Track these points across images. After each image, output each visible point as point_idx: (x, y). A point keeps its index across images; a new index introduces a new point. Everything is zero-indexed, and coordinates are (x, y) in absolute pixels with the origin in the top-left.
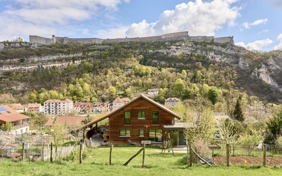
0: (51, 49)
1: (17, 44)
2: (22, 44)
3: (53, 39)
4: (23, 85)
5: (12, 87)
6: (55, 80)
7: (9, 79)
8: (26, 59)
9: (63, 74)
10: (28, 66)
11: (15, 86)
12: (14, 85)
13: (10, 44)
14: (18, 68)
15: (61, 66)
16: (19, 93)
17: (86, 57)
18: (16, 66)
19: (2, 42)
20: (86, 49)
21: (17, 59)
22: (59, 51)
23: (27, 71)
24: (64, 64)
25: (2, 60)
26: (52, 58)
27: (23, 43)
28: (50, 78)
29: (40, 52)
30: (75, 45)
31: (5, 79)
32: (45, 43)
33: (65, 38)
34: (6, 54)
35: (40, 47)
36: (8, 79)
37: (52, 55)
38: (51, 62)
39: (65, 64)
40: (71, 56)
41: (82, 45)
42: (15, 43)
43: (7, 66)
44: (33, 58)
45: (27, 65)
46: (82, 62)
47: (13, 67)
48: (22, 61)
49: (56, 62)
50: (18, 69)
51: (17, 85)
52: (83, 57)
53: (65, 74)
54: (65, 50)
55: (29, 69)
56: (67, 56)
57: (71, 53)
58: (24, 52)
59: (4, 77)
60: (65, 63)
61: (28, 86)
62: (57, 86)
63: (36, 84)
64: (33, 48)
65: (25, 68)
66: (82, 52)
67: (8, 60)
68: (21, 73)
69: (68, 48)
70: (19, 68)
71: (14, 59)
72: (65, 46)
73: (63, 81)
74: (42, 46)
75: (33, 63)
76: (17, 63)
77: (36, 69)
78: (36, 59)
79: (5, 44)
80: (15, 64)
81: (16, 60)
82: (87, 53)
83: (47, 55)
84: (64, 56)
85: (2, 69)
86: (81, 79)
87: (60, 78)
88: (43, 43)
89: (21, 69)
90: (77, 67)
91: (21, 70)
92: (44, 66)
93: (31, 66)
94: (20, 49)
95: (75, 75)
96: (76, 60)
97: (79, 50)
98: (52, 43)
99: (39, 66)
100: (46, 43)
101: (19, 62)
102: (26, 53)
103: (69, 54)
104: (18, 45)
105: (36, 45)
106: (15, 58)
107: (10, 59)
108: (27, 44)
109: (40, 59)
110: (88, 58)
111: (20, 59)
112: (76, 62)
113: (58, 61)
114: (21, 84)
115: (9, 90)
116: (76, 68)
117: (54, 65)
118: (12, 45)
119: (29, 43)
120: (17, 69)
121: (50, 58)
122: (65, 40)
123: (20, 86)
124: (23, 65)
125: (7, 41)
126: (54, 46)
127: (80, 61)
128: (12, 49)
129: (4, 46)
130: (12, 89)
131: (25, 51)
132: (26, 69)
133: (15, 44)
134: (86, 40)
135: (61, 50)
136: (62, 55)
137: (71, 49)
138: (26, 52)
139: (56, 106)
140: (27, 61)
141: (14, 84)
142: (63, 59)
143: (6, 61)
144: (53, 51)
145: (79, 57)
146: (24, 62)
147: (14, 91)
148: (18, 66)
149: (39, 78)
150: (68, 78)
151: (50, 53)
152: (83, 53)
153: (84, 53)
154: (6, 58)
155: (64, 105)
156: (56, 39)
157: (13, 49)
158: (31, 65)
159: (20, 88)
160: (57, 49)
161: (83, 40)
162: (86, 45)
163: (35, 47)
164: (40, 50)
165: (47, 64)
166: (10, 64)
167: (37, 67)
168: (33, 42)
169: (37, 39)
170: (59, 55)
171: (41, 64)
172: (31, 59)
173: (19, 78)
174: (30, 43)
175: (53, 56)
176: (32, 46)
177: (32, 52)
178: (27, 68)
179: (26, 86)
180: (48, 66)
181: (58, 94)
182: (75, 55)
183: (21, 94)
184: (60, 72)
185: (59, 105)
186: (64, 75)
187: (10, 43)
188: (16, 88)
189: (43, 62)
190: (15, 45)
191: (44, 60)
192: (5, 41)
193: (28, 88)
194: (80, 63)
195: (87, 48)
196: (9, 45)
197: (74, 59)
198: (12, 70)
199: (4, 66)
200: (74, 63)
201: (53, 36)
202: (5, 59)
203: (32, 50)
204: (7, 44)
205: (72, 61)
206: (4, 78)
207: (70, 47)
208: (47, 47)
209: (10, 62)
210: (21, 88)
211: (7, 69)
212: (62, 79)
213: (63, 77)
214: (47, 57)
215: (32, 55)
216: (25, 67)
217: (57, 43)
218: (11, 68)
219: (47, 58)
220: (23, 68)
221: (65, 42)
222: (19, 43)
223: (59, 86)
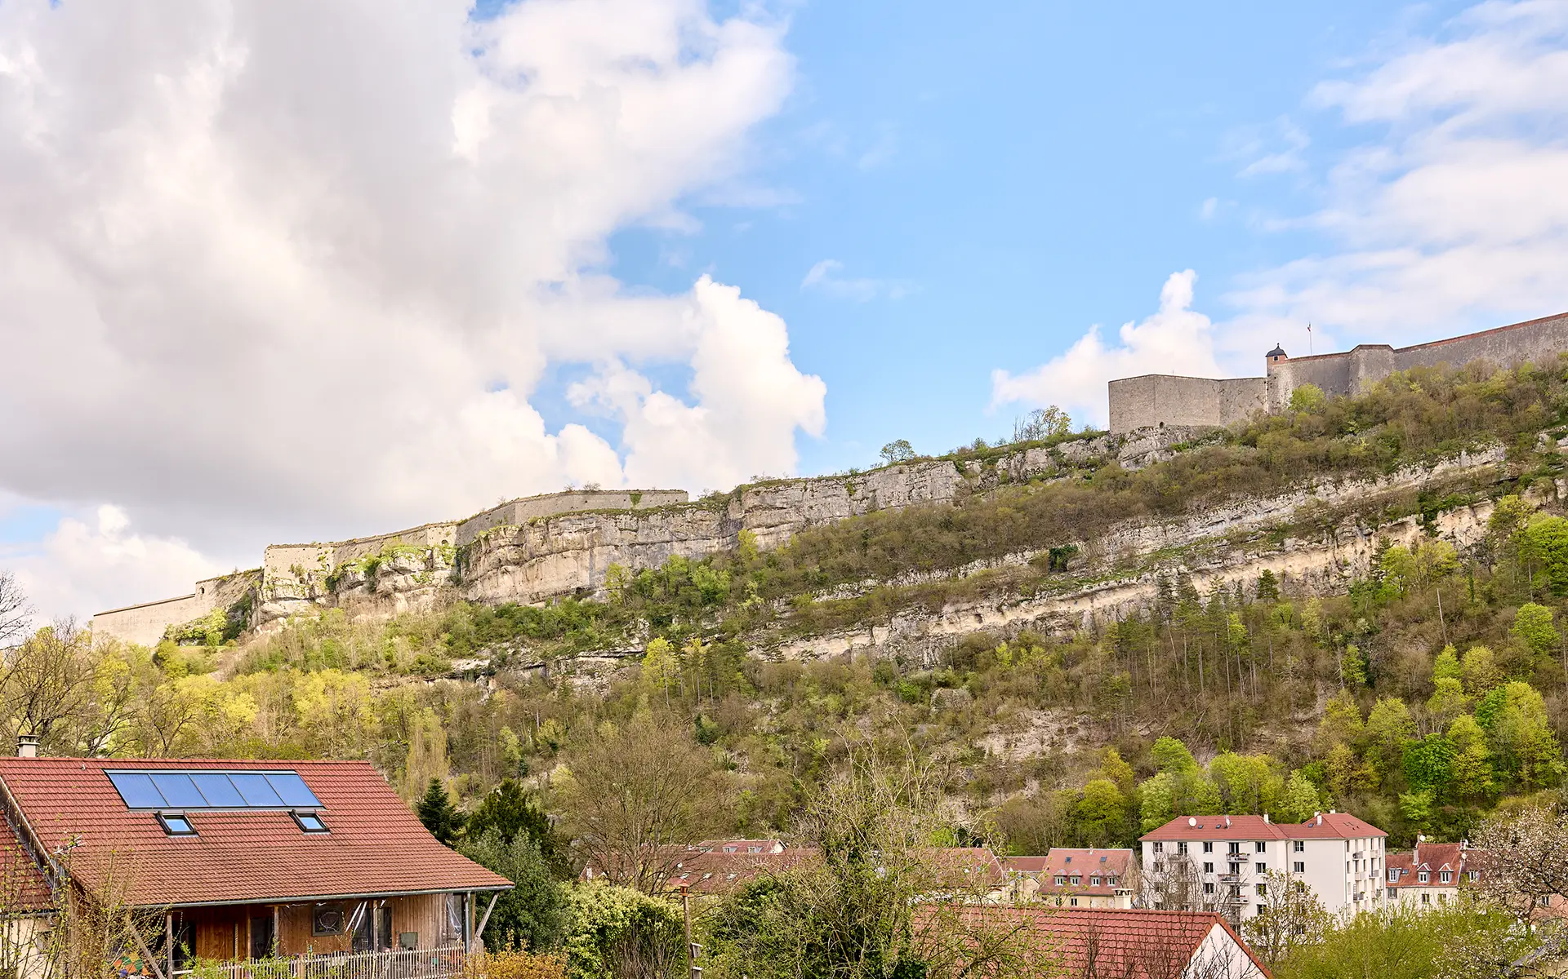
0: (1253, 452)
1: (1030, 454)
2: (1063, 447)
3: (1271, 380)
4: (1054, 727)
5: (979, 743)
6: (1274, 675)
7: (971, 690)
8: (1080, 545)
9: (1335, 627)
10: (1091, 596)
11: (1002, 731)
12: (994, 727)
13: (993, 462)
14: (1029, 613)
15: (1327, 573)
16: (1022, 783)
17: (1541, 474)
18: (1017, 604)
19: (946, 459)
20: (1536, 407)
21: (1028, 555)
22: (1312, 459)
23: (1084, 632)
24: (1348, 553)
25: (941, 568)
26: (1259, 518)
27: (1073, 438)
28: (1234, 665)
29: (1176, 487)
30: (1445, 393)
31: (947, 691)
32: (1215, 422)
33: (1363, 354)
34: (962, 526)
35: (1178, 449)
36: (963, 690)
37: (1256, 493)
38: (1255, 545)
39: (1357, 552)
40: (1410, 479)
41: (1499, 380)
42: (1021, 448)
43: (966, 606)
44: (1127, 536)
45: (1085, 589)
46: (1503, 521)
47: (999, 609)
48: (1057, 562)
49: (1289, 542)
50: (1031, 618)
51: (1013, 727)
52: (1507, 475)
53: (1348, 626)
54: (1362, 443)
55: (1099, 615)
56: (1378, 489)
57: (1405, 455)
58: (1072, 501)
59: (941, 676)
60: (1360, 546)
61: (1082, 732)
62: (1286, 726)
63: (1135, 716)
64: (1133, 468)
65: (1075, 608)
66: (1501, 434)
67: (976, 568)
68: (1047, 647)
69: (1385, 421)
70: (1039, 611)
71: (1009, 558)
72: (1360, 410)
73: (1331, 677)
74: (1197, 443)
75: (1127, 565)
76: (1028, 581)
77: (1145, 613)
78: (1148, 538)
79: (961, 470)
80: (1015, 590)
81: (1019, 561)
82: (1544, 435)
83: (1222, 500)
84: (1351, 490)
85: (937, 631)
86: (1479, 654)
87: (1311, 660)
88: (1205, 416)
89: (1053, 615)
90: (1458, 566)
91: (1052, 623)
92: (1201, 585)
93: (1112, 589)
94: (1050, 483)
95: (1436, 627)
96: (1451, 506)
97: (1479, 421)
98: (1266, 407)
99: (1164, 586)
100: (1224, 414)
101: (1036, 572)
102: (1079, 505)
103: (1391, 470)
104: (1039, 458)
105: (1152, 442)
106: (1016, 544)
107: (988, 556)
108: (1093, 444)
109: (1174, 534)
110: (1553, 475)
111: (1046, 552)
112: (1445, 523)
113: (1302, 537)
114: (1038, 718)
115: (963, 759)
116: (1450, 572)
117: (1276, 567)
118: (1001, 463)
119: (1107, 433)
120: (1024, 623)
121: (1248, 519)
122: (1362, 373)
123: (1032, 731)
124: (1063, 589)
125: (979, 444)
126: (1280, 426)
127: (1486, 514)
128: (1002, 489)
129: (958, 478)
130: (980, 752)
131: (1078, 492)
132: (1081, 613)
133: (1019, 456)
134: (1537, 336)
135: (1335, 444)
136: (1339, 483)
137: (1409, 428)
138: (1086, 499)
139: (1234, 867)
140: (1087, 564)
141: (996, 719)
142: (1340, 515)
143: (961, 577)
144: (1266, 464)
145: (1474, 484)
146: (1073, 569)
147: (993, 765)
148: (1030, 597)
149: (1156, 668)
150: (1373, 654)
151: (1244, 479)
152: (1512, 441)
153: (1518, 442)
154: (964, 555)
155: (1299, 857)
156: (1295, 376)
157: (1011, 490)
158: (1112, 583)
159: (1028, 748)
160: (1298, 444)
161: (1512, 343)
162: (1536, 377)
163: (1144, 455)
164: (1175, 472)
165: (1225, 569)
166: (985, 589)
167: (1151, 591)
168: (1135, 426)
169: (1159, 400)
170: (1311, 490)
171: (1182, 568)
172: (1117, 540)
173: (1030, 682)
174: (1116, 431)
175: (1265, 503)
176: (1126, 451)
177: (1126, 493)
178: (1085, 606)
179: (1071, 730)
180: (1228, 578)
181: (1280, 780)
182: (1438, 469)
183: (1034, 785)
184: (1312, 612)
185: (1261, 857)
186: (1338, 638)
187: (989, 457)
188: (1008, 745)
189: (1189, 555)
190: (1023, 462)
191: (1203, 540)
192: (963, 450)
193: (1080, 741)
194: (1479, 532)
195: (1544, 399)
196: (983, 468)
197: (1429, 505)
198: (993, 633)
199: (947, 609)
200: (1431, 531)
201: (1276, 355)
202: (959, 565)
203: (1120, 482)
204: (976, 466)
205: (1411, 520)
206: (945, 684)
207: (1397, 414)
208: (1230, 439)
209: (987, 575)
210: (1036, 746)
211: (968, 626)
212: (1323, 662)
213: (1333, 645)
214: (1223, 514)
215: (1123, 512)
216: (1075, 599)
217: (1298, 397)
218: (992, 619)
219: (1221, 523)
220: (1062, 608)
221: (1366, 386)
222: (1047, 445)
223: (1301, 723)
